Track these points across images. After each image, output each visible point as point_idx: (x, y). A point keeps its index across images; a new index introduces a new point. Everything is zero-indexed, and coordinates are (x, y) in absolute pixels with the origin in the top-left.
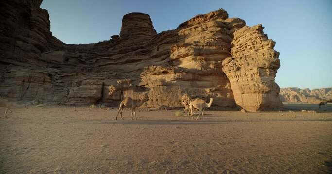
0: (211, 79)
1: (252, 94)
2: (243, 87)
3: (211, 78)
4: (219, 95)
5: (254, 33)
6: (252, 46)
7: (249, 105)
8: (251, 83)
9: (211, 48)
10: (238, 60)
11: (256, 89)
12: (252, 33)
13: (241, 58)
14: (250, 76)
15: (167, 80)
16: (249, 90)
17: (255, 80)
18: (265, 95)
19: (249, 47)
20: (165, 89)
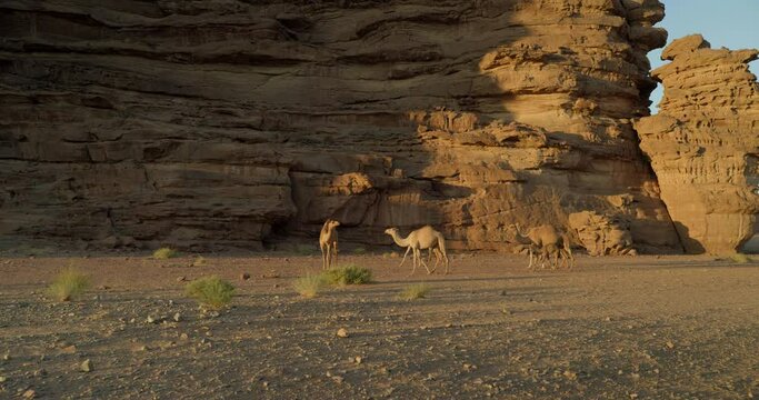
0: (611, 169)
1: (731, 216)
2: (711, 197)
3: (609, 167)
4: (640, 215)
5: (738, 68)
6: (729, 98)
7: (720, 239)
8: (730, 190)
9: (606, 77)
10: (693, 126)
11: (742, 203)
12: (735, 66)
13: (699, 123)
14: (723, 171)
15: (516, 164)
16: (726, 207)
17: (735, 181)
18: (754, 218)
19: (722, 100)
20: (520, 193)
